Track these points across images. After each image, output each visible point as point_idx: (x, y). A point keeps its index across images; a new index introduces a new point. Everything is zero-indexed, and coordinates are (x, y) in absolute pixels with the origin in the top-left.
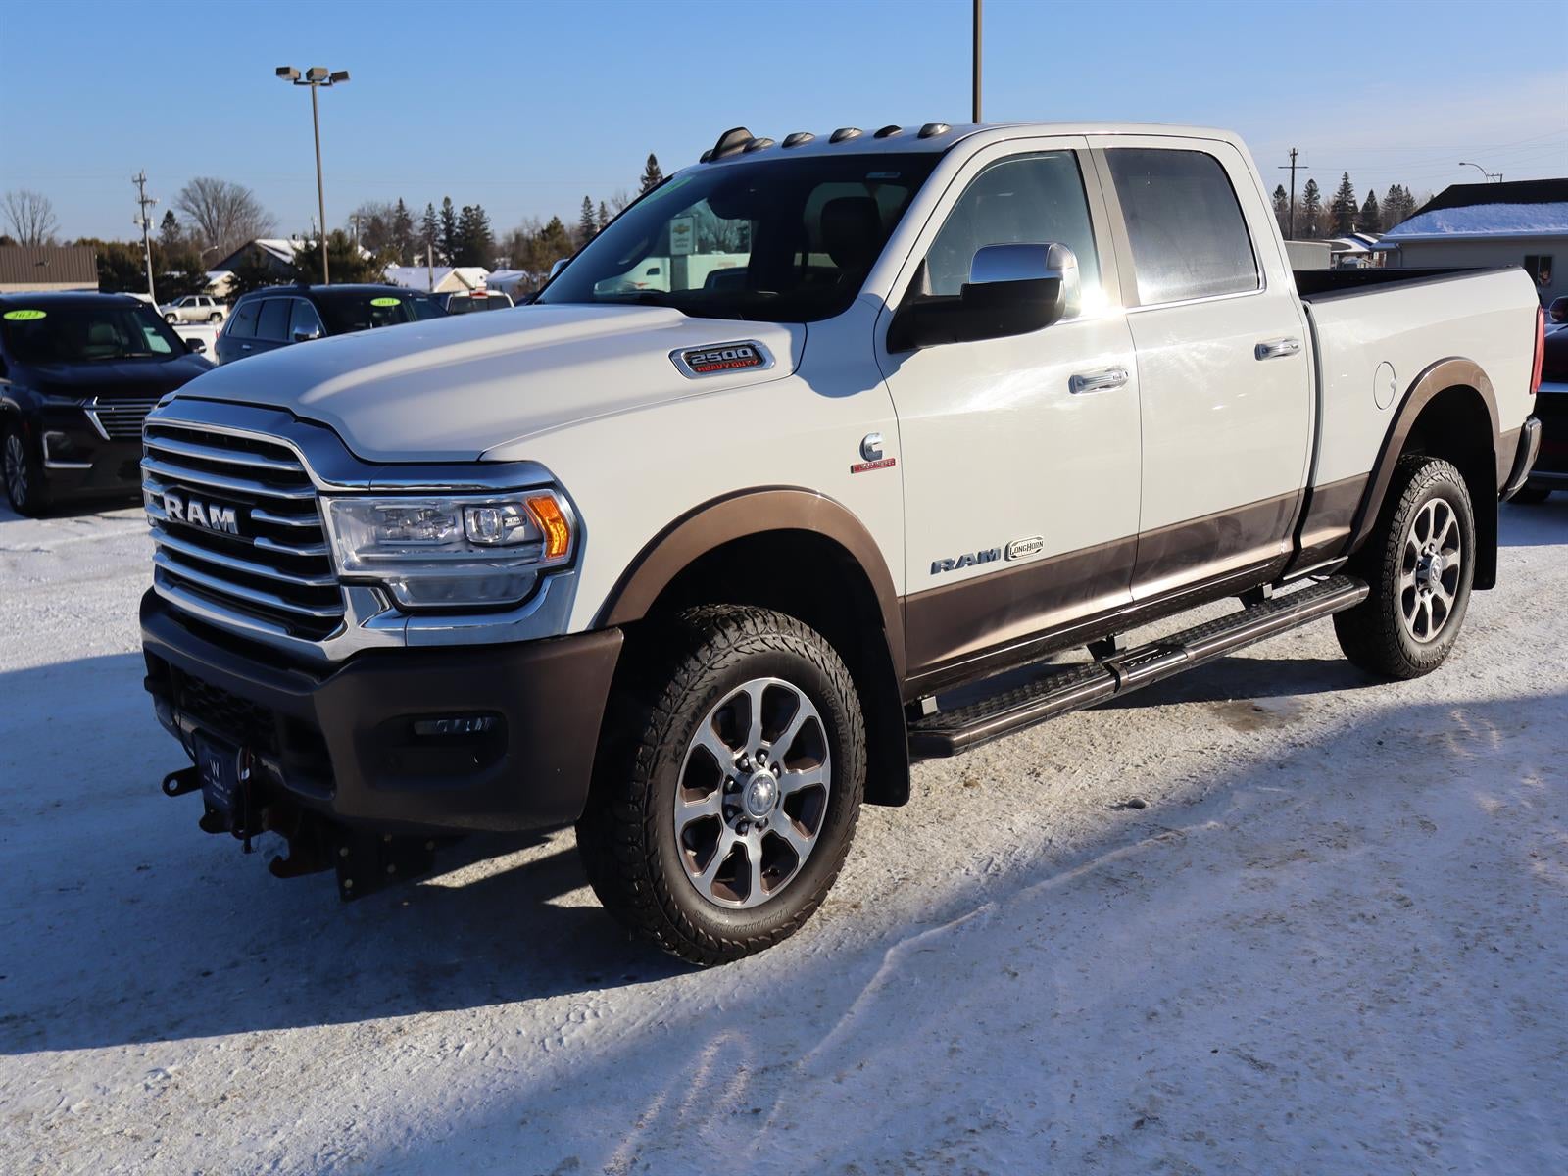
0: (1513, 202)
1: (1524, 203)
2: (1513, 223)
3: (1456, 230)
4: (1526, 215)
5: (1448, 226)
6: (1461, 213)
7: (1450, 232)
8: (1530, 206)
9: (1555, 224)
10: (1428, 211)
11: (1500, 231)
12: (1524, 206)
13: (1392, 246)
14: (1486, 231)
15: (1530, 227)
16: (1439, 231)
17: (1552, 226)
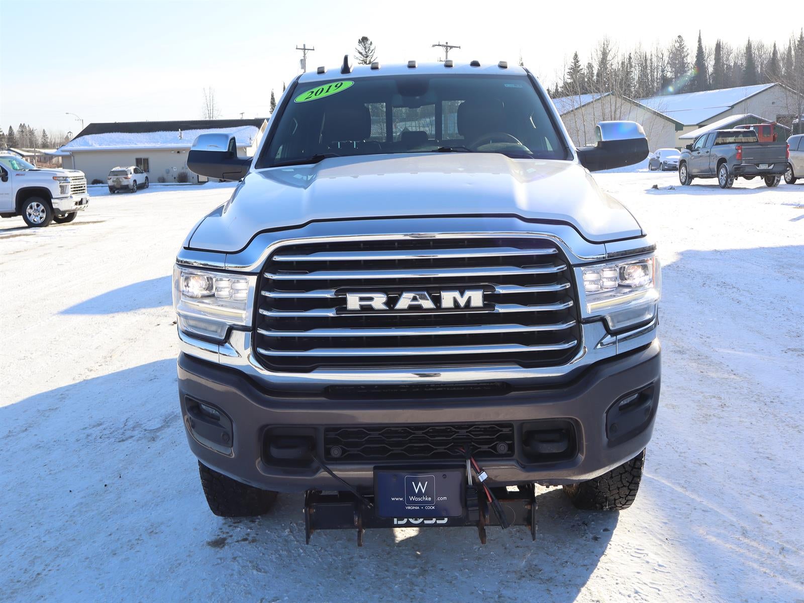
0: (124, 132)
1: (129, 132)
2: (126, 142)
3: (100, 145)
4: (132, 138)
5: (95, 143)
6: (100, 137)
7: (97, 147)
8: (133, 134)
9: (147, 143)
10: (82, 136)
11: (122, 146)
12: (130, 134)
13: (68, 153)
14: (115, 146)
15: (136, 144)
16: (90, 146)
17: (146, 143)
